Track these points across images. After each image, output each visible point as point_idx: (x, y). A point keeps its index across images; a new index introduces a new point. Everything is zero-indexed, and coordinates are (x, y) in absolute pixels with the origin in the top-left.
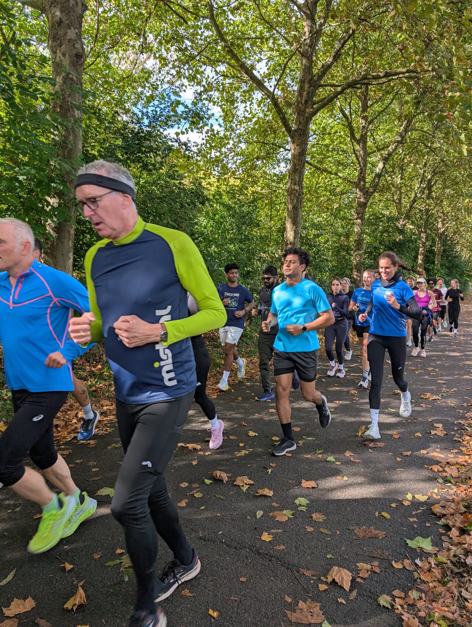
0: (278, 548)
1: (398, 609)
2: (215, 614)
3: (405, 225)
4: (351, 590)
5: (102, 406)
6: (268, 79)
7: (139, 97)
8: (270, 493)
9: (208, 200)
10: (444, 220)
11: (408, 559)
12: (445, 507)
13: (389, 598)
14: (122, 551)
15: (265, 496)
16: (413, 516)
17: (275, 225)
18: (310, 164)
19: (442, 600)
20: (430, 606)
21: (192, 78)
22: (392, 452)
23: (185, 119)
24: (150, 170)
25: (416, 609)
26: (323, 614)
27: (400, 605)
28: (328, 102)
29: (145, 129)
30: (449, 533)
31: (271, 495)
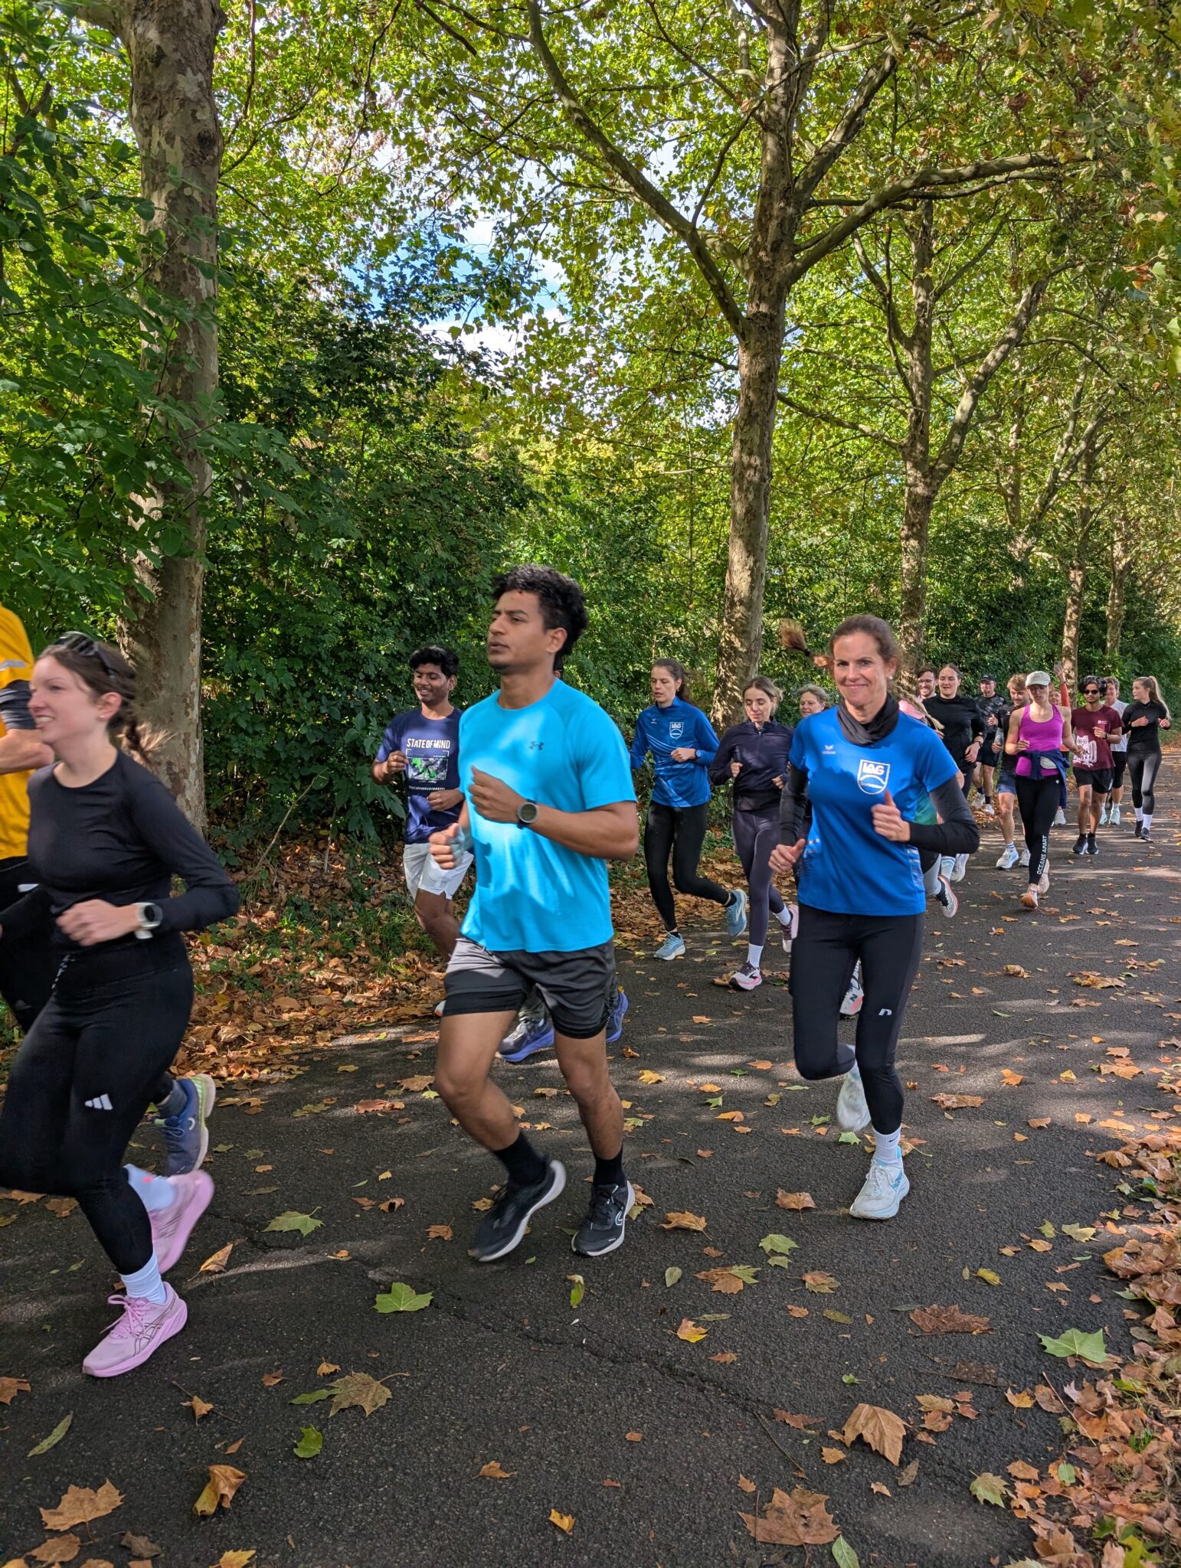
0: (720, 1358)
1: (1021, 1507)
2: (566, 1523)
3: (1029, 551)
4: (903, 1464)
5: (279, 1011)
6: (681, 191)
7: (359, 241)
8: (699, 1224)
9: (533, 496)
10: (1129, 536)
11: (1047, 1385)
12: (1137, 1254)
13: (999, 1483)
14: (332, 1368)
15: (686, 1231)
16: (1056, 1279)
17: (702, 555)
18: (789, 402)
19: (1133, 1486)
20: (1102, 1502)
21: (489, 192)
22: (1002, 1120)
23: (474, 294)
24: (390, 424)
25: (1068, 1509)
26: (834, 1522)
27: (1028, 1500)
28: (832, 243)
29: (374, 321)
30: (1148, 1319)
31: (700, 1229)
